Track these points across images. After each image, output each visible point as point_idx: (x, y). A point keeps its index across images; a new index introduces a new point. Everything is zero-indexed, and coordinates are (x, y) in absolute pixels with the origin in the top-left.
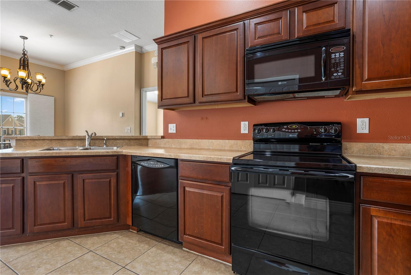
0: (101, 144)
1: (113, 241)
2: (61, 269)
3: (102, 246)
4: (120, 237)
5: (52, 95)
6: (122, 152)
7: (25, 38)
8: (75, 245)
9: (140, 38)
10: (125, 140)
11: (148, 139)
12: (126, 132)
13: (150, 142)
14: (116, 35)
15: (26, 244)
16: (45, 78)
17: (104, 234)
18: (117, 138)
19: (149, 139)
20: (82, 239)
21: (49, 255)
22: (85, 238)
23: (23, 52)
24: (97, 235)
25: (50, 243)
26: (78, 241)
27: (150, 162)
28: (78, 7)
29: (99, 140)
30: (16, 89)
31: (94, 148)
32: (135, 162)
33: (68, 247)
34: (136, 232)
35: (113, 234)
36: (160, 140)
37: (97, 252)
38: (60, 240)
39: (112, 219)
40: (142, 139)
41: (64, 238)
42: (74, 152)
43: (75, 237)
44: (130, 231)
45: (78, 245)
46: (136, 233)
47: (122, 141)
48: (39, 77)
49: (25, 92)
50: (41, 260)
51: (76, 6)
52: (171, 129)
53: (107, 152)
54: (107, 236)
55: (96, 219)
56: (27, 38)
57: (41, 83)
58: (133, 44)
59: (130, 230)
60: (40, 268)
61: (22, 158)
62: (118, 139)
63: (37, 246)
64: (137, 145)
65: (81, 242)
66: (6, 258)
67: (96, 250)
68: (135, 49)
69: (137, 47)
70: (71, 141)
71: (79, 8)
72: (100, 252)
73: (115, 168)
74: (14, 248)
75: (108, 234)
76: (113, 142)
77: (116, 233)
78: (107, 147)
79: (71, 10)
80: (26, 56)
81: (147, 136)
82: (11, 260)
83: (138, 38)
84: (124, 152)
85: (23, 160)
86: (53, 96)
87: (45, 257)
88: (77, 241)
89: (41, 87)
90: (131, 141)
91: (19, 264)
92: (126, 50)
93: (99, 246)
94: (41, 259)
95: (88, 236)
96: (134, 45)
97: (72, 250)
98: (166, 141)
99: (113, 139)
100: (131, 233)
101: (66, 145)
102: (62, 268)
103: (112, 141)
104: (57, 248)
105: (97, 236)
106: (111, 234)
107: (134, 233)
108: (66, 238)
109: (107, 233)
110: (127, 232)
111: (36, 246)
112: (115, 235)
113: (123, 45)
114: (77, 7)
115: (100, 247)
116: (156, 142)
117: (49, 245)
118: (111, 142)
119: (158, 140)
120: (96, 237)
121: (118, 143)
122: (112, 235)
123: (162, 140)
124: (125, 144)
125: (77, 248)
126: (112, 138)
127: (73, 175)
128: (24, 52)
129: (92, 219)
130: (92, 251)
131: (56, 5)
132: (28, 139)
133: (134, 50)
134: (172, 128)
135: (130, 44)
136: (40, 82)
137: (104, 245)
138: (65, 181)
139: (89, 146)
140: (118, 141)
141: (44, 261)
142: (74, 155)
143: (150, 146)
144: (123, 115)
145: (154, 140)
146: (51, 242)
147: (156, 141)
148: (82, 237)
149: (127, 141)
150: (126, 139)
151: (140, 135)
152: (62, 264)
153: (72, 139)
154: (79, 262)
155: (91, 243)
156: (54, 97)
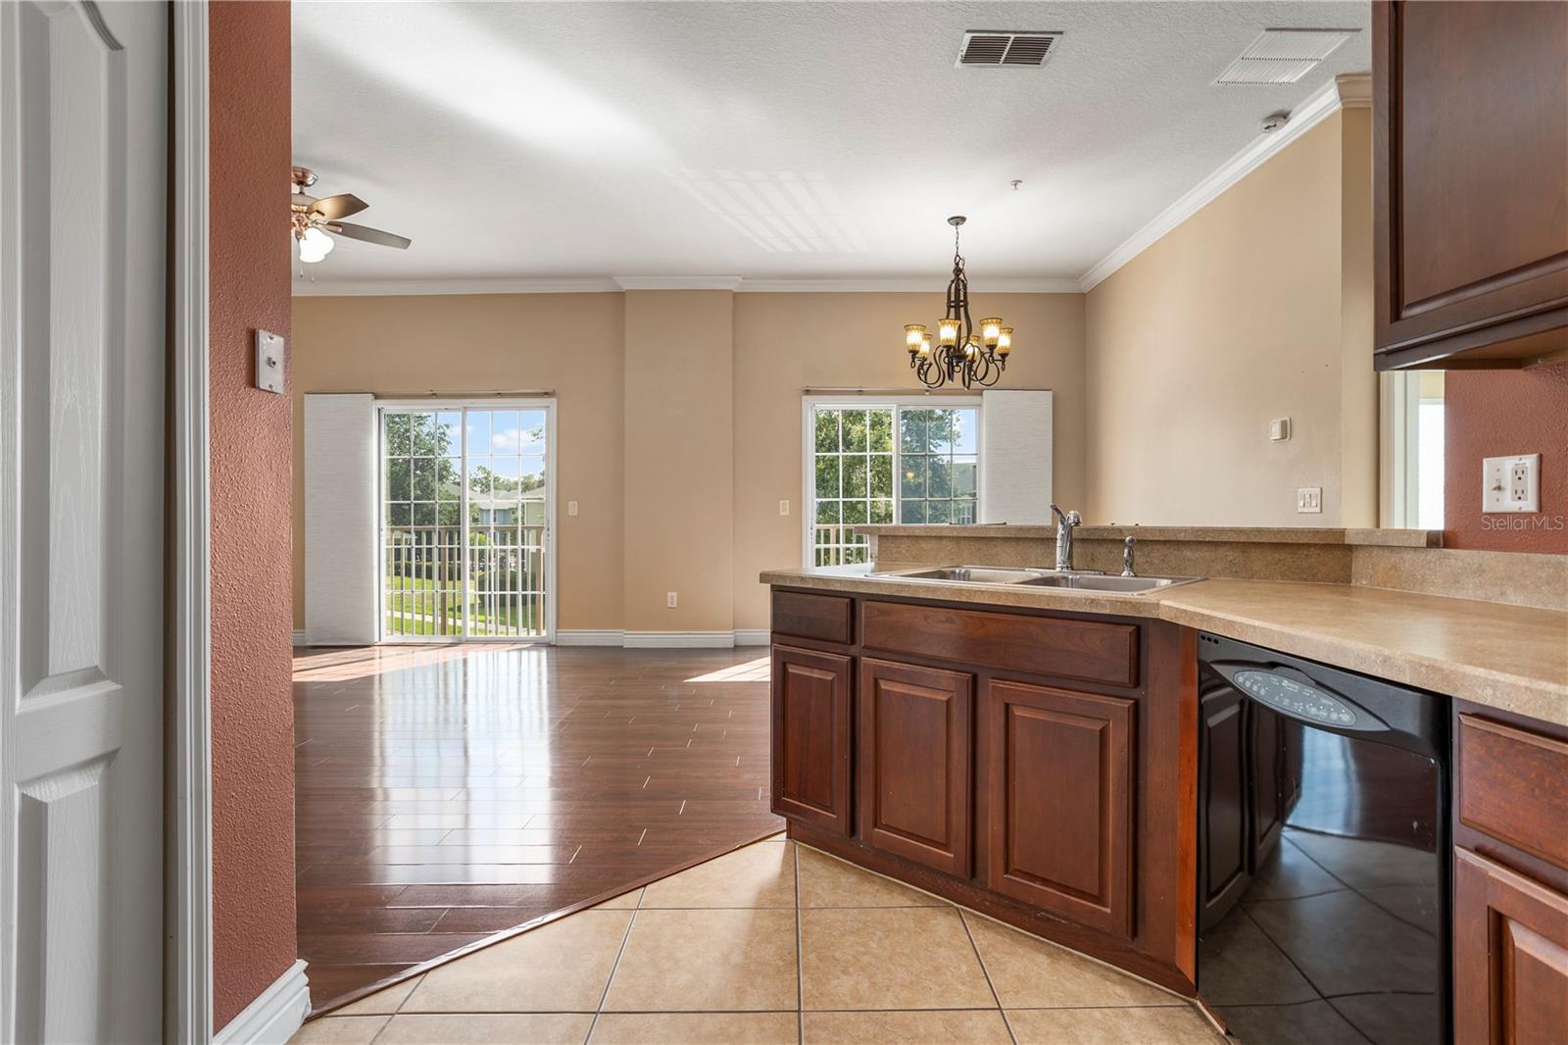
0: (1116, 560)
1: (1097, 1013)
2: (886, 1023)
3: (1049, 1011)
4: (1137, 1012)
5: (1047, 387)
6: (1157, 605)
7: (958, 221)
8: (966, 952)
9: (1359, 30)
10: (1221, 551)
11: (1350, 548)
12: (1300, 510)
13: (1360, 563)
14: (1231, 74)
15: (860, 873)
16: (1009, 332)
17: (1080, 957)
18: (1182, 537)
19: (1357, 546)
20: (1000, 938)
21: (886, 943)
22: (1008, 941)
23: (954, 266)
24: (1051, 949)
25: (909, 903)
26: (984, 938)
27: (1280, 682)
28: (1061, 33)
29: (1110, 546)
30: (939, 383)
31: (1078, 577)
32: (1208, 664)
33: (946, 947)
34: (1223, 1032)
35: (1114, 982)
36: (1421, 556)
37: (1015, 1028)
38: (937, 906)
39: (1108, 910)
40: (1315, 545)
41: (952, 906)
42: (976, 591)
43: (982, 917)
44: (1194, 1006)
45: (975, 956)
46: (1219, 1034)
47: (1206, 554)
48: (991, 332)
49: (962, 386)
50: (862, 949)
51: (1054, 33)
52: (1499, 488)
53: (1093, 601)
54: (1089, 976)
55: (1046, 882)
56: (963, 219)
57: (996, 351)
58: (1327, 78)
59: (1199, 1004)
60: (845, 977)
61: (852, 596)
62: (1189, 542)
63: (878, 895)
64: (1284, 576)
65: (990, 949)
66: (808, 892)
67: (1017, 1019)
68: (1341, 99)
69: (1350, 82)
70: (1013, 543)
71: (1064, 36)
72: (1026, 1035)
73: (1123, 676)
74: (836, 870)
75: (1096, 968)
76: (1165, 556)
77: (1129, 981)
78: (1136, 576)
79: (1044, 59)
80: (961, 276)
81: (1342, 532)
82: (812, 906)
83: (1346, 36)
84: (1165, 606)
85: (853, 602)
86: (1050, 387)
87: (874, 946)
88: (980, 937)
89: (999, 364)
90: (1254, 554)
91: (817, 929)
92: (1298, 124)
93: (1035, 1003)
94: (863, 945)
95: (1022, 938)
96: (1333, 79)
97: (947, 967)
98: (1460, 564)
99: (1165, 542)
100: (1198, 1022)
101: (999, 561)
102: (888, 1019)
103: (1163, 550)
104: (916, 932)
105: (1050, 955)
106: (1107, 973)
107: (1208, 1031)
108: (957, 909)
109: (1092, 962)
110: (1180, 1003)
111: (878, 891)
112: (1119, 990)
113: (1277, 107)
114: (1060, 36)
115: (1036, 1011)
116: (1395, 567)
117: (905, 909)
118: (1157, 554)
119: (1408, 556)
120: (1045, 957)
121: (1189, 560)
122: (1108, 983)
123: (1434, 553)
124: (1219, 567)
125: (964, 968)
126: (1162, 539)
127: (975, 678)
128: (957, 264)
129: (1033, 878)
130: (1002, 1014)
131: (1001, 67)
132: (904, 536)
133: (1338, 106)
134: (1508, 482)
135: (1309, 86)
136: (992, 347)
137: (1056, 1013)
138: (951, 694)
139: (1067, 568)
140: (1188, 553)
141: (866, 959)
142: (975, 601)
143: (1358, 584)
144: (1286, 431)
145: (1387, 553)
146: (915, 901)
147: (1394, 558)
148: (1001, 930)
149: (1231, 554)
150: (1225, 543)
151: (1378, 526)
152: (896, 1001)
153: (1017, 540)
154: (944, 1030)
155: (1017, 976)
156: (1050, 393)
